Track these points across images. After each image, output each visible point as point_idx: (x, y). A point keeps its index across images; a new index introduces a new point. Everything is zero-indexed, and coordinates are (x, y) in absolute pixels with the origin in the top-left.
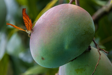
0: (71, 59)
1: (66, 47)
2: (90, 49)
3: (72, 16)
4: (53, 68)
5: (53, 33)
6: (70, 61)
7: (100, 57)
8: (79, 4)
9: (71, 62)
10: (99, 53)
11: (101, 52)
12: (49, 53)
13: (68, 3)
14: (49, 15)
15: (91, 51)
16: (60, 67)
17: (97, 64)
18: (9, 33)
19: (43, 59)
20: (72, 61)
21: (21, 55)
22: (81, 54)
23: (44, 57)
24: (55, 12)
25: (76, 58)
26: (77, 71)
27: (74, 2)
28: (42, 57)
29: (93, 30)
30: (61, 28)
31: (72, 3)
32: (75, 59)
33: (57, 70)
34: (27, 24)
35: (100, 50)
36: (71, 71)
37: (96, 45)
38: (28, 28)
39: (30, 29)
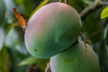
0: (61, 51)
1: (56, 40)
2: (77, 42)
3: (62, 13)
5: (45, 28)
7: (86, 49)
8: (68, 3)
9: (61, 53)
10: (86, 45)
11: (87, 44)
12: (41, 46)
13: (58, 2)
14: (41, 12)
15: (78, 44)
16: (51, 57)
17: (84, 55)
18: (6, 27)
19: (36, 50)
20: (62, 52)
21: (18, 48)
23: (37, 49)
24: (47, 9)
25: (65, 50)
26: (66, 61)
27: (63, 1)
28: (35, 48)
30: (52, 24)
31: (61, 2)
32: (64, 50)
33: (48, 61)
34: (20, 20)
35: (86, 43)
36: (60, 61)
37: (83, 39)
38: (22, 23)
39: (24, 24)
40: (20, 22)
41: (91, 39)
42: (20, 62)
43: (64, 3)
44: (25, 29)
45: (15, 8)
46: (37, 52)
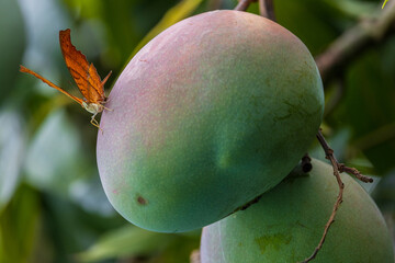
0: (242, 203)
1: (222, 160)
2: (307, 167)
3: (245, 55)
4: (179, 232)
5: (176, 112)
6: (236, 210)
7: (341, 194)
8: (271, 14)
9: (240, 212)
10: (339, 180)
11: (345, 177)
12: (162, 183)
13: (232, 9)
14: (163, 48)
15: (310, 173)
16: (205, 228)
17: (332, 218)
19: (141, 201)
20: (244, 208)
22: (274, 184)
23: (146, 195)
24: (184, 39)
25: (259, 197)
26: (262, 242)
27: (252, 5)
28: (137, 194)
29: (317, 102)
30: (206, 95)
31: (245, 9)
32: (255, 201)
33: (195, 242)
34: (81, 81)
35: (342, 169)
36: (240, 245)
37: (329, 155)
38: (89, 94)
39: (96, 98)
40: (81, 87)
41: (368, 153)
42: (85, 248)
43: (257, 12)
44: (98, 117)
45: (68, 30)
46: (145, 209)
